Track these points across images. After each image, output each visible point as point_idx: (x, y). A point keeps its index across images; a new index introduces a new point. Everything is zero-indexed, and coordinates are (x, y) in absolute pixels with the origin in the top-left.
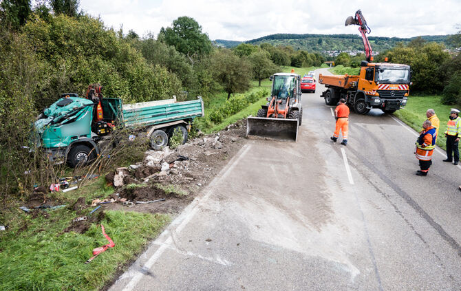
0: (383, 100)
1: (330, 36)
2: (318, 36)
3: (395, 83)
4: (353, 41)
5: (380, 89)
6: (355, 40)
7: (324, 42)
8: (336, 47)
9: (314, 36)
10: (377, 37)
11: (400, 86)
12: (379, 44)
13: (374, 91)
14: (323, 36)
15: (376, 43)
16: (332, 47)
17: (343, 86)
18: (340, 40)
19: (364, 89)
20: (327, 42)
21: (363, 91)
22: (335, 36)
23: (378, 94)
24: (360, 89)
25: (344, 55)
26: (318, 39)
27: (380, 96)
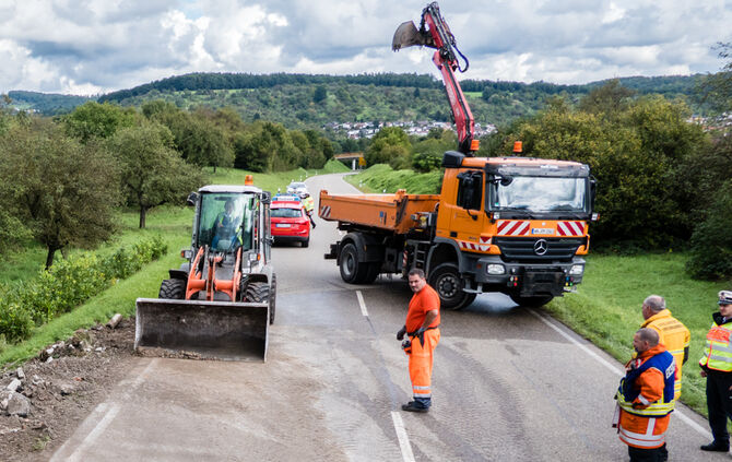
0: (514, 267)
1: (350, 80)
2: (314, 79)
3: (546, 217)
4: (417, 94)
5: (503, 233)
6: (421, 90)
7: (331, 97)
8: (367, 110)
9: (301, 79)
10: (487, 83)
11: (561, 224)
12: (496, 102)
13: (485, 239)
14: (328, 79)
15: (485, 98)
16: (357, 111)
17: (391, 225)
18: (378, 93)
19: (454, 234)
20: (341, 97)
21: (451, 240)
22: (364, 81)
23: (496, 249)
24: (442, 235)
25: (392, 136)
26: (313, 88)
27: (502, 256)
